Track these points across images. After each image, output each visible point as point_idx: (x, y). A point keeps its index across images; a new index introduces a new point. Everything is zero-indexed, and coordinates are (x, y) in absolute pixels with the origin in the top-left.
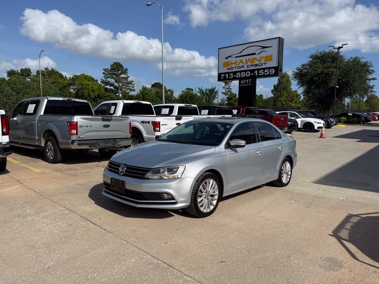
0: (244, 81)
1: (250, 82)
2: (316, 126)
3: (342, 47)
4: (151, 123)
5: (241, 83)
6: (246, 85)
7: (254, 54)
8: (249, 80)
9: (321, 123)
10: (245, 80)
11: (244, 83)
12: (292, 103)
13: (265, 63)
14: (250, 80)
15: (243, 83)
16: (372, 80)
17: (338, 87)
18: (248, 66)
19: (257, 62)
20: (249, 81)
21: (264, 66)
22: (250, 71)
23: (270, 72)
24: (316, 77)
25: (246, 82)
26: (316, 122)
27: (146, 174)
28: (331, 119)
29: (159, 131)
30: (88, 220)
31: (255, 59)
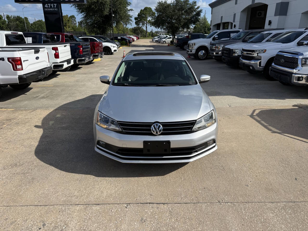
0: (48, 6)
1: (55, 7)
2: (113, 50)
4: (6, 60)
5: (45, 6)
6: (51, 9)
9: (115, 47)
10: (50, 5)
11: (49, 7)
14: (56, 5)
15: (47, 7)
16: (130, 11)
17: (114, 15)
20: (54, 6)
24: (93, 5)
25: (51, 6)
26: (112, 46)
27: (193, 127)
28: (116, 43)
29: (22, 69)
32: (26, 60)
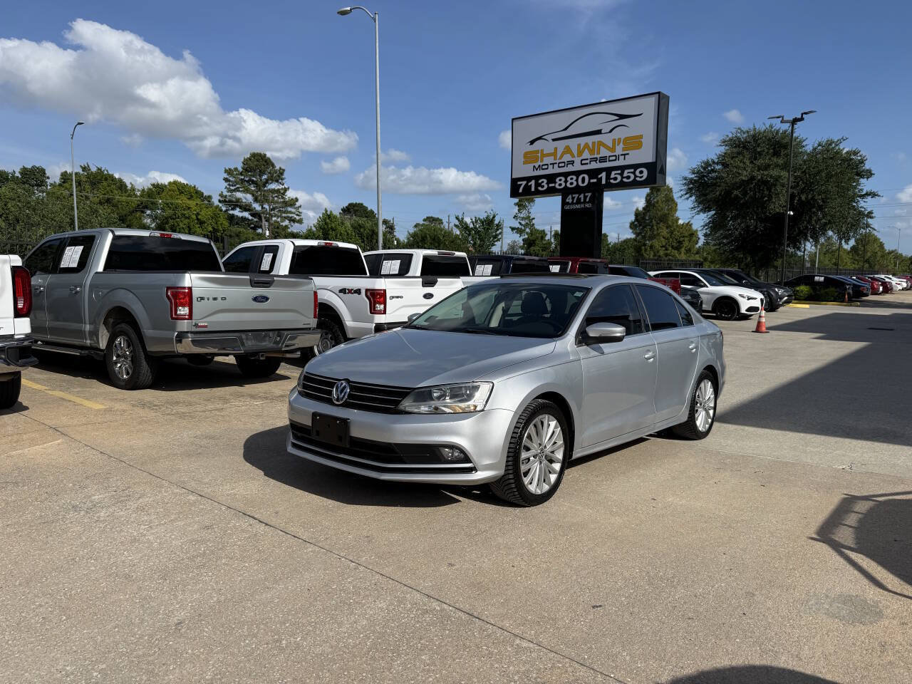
0: (573, 198)
1: (588, 200)
2: (744, 306)
3: (802, 119)
4: (363, 292)
5: (567, 201)
6: (578, 206)
7: (599, 132)
8: (586, 194)
9: (756, 299)
10: (576, 196)
11: (575, 201)
12: (680, 253)
13: (625, 155)
14: (589, 195)
15: (570, 201)
16: (869, 198)
17: (792, 213)
18: (583, 162)
19: (604, 152)
20: (585, 197)
21: (621, 162)
22: (589, 172)
23: (636, 176)
25: (579, 199)
26: (743, 297)
27: (401, 401)
28: (777, 290)
29: (385, 312)
30: (249, 516)
31: (601, 144)
32: (398, 297)
